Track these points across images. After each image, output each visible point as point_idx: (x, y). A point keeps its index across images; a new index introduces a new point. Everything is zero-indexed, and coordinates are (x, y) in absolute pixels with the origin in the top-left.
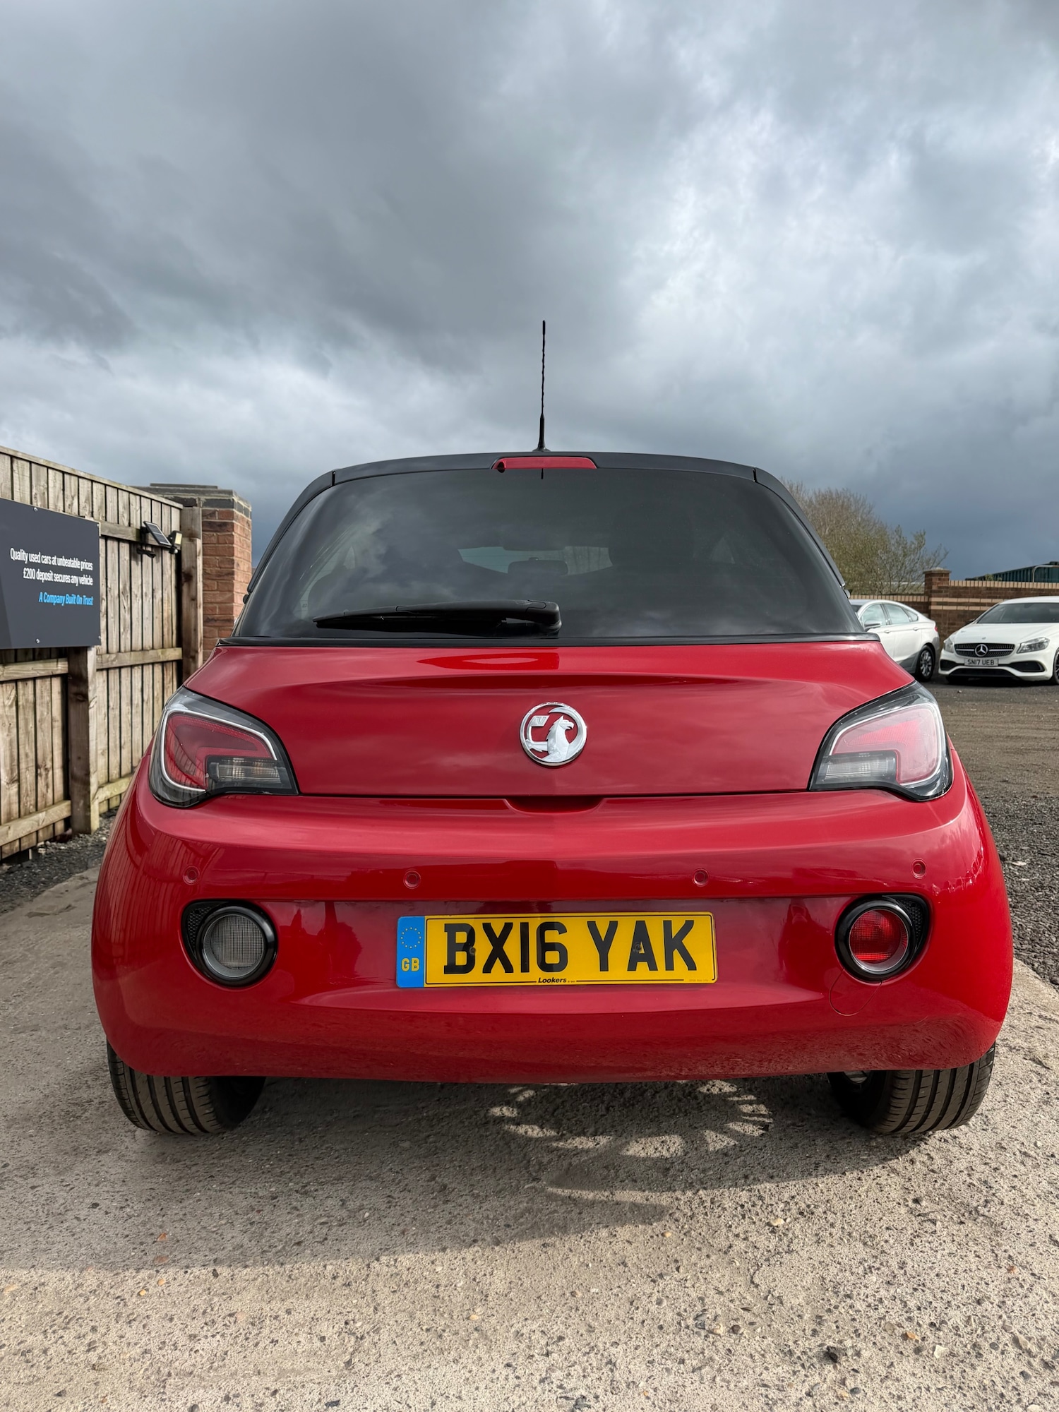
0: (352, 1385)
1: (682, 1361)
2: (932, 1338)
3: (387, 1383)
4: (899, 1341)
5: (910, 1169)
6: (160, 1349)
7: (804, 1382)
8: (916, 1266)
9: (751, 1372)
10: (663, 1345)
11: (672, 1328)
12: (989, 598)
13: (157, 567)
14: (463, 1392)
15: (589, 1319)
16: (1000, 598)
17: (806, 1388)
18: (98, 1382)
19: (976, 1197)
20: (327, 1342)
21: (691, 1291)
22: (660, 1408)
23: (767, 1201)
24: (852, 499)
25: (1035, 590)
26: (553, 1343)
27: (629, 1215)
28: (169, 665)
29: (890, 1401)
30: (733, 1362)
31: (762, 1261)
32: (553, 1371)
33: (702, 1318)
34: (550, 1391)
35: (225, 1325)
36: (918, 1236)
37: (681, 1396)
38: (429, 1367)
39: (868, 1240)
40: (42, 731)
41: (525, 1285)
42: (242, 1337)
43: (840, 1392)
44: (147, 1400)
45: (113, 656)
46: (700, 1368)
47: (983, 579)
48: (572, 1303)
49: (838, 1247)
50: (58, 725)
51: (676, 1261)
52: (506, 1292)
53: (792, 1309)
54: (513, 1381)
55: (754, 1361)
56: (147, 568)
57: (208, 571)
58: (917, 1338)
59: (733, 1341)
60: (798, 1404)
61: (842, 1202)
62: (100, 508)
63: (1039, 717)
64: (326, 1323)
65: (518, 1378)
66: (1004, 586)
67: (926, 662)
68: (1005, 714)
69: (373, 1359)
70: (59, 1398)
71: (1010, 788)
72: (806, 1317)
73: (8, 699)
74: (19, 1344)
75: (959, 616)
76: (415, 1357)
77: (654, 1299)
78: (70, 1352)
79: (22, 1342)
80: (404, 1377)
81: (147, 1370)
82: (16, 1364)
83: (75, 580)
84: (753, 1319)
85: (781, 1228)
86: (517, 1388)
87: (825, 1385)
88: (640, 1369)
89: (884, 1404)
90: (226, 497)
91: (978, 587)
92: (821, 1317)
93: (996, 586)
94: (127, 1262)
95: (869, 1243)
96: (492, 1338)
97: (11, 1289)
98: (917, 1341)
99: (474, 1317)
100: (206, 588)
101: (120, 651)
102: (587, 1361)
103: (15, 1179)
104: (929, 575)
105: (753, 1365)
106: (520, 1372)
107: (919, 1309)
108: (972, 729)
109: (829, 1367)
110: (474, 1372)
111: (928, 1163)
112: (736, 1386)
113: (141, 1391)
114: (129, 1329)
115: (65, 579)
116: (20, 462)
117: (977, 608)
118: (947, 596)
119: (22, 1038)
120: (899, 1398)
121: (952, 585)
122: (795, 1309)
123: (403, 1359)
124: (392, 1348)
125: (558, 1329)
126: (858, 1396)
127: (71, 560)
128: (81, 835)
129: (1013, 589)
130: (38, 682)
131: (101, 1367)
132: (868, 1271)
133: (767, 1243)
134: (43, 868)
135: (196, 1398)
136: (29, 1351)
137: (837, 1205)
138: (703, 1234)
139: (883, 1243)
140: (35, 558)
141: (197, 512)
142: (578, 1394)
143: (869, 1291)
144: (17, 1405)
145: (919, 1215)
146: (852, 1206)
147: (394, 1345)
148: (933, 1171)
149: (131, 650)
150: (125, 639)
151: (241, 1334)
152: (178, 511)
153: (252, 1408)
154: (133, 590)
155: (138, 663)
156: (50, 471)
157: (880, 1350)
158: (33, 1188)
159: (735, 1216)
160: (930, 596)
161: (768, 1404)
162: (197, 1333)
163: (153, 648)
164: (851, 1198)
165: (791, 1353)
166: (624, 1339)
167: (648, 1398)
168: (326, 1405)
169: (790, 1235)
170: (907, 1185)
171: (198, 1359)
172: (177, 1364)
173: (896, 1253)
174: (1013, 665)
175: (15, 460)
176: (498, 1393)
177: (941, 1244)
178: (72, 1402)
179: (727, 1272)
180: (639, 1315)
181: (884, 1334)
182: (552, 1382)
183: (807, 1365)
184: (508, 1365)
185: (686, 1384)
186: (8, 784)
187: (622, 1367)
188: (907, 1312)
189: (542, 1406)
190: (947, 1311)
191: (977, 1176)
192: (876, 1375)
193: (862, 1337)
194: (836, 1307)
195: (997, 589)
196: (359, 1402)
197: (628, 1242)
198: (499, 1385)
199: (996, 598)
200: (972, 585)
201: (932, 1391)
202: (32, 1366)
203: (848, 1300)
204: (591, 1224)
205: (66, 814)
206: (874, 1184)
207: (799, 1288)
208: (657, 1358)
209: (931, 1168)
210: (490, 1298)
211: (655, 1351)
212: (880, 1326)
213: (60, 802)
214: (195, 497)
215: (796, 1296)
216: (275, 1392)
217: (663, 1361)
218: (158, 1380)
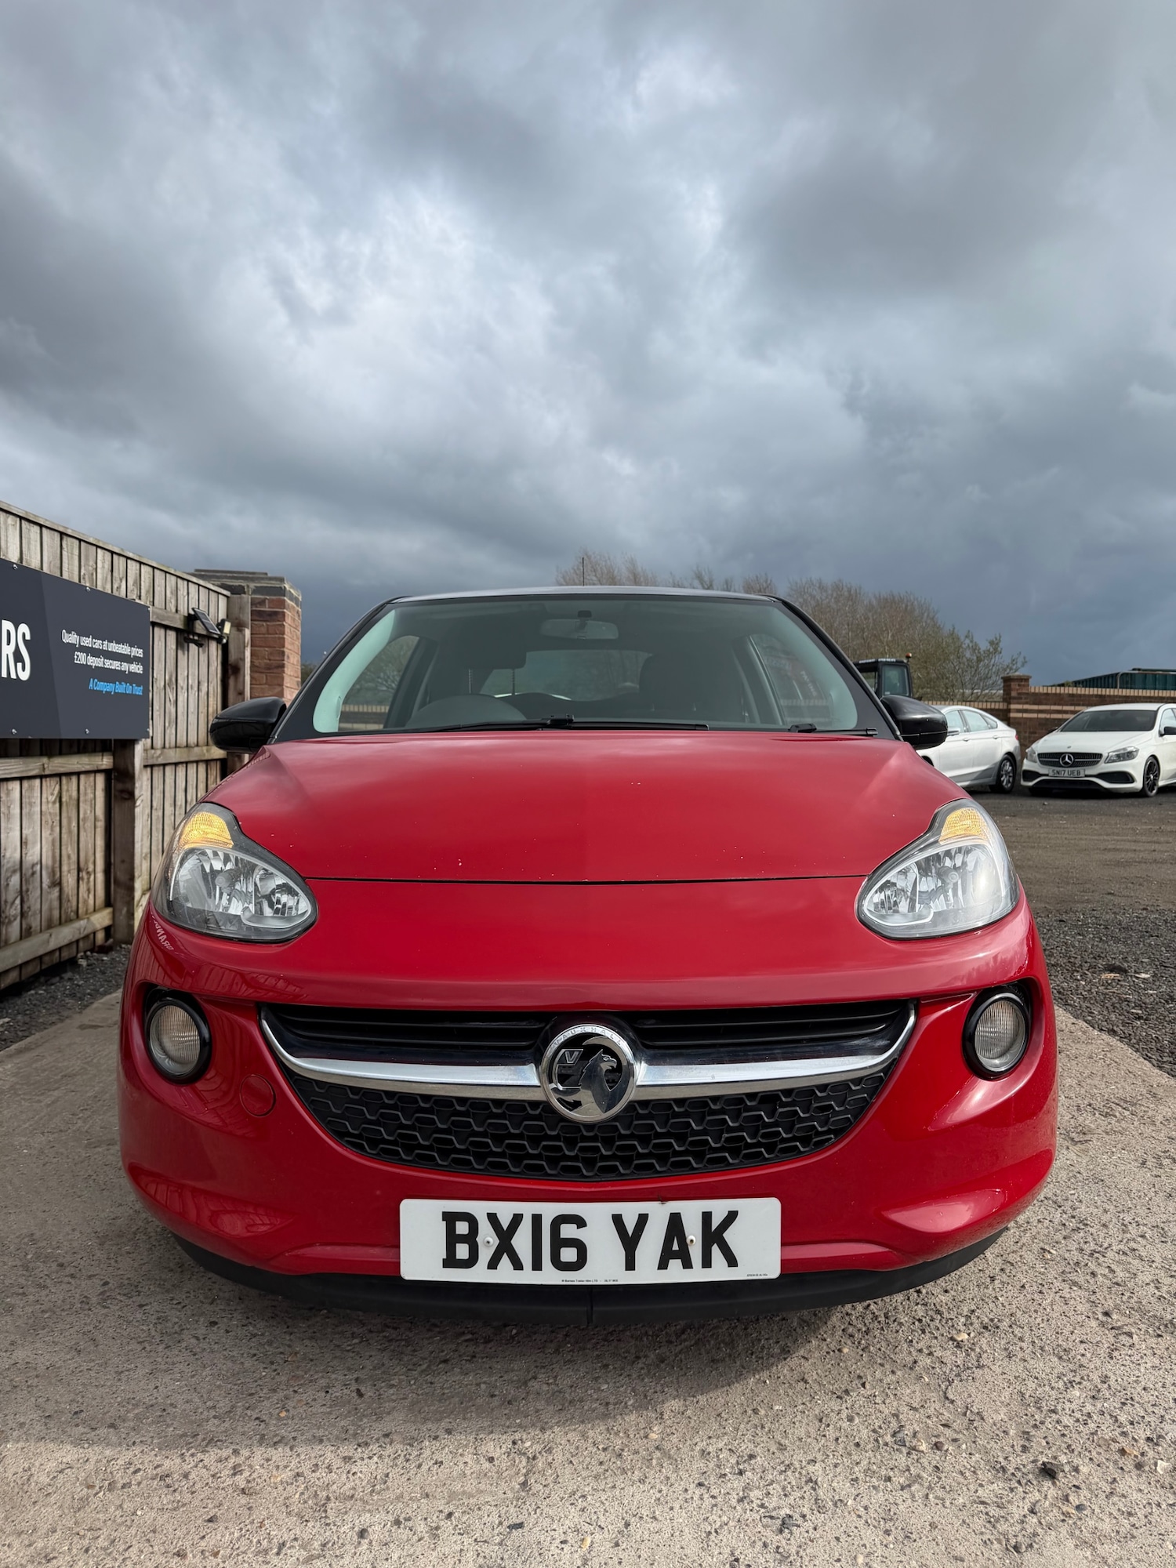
0: (534, 1507)
1: (889, 1479)
2: (1151, 1454)
3: (572, 1504)
4: (1117, 1456)
5: (1092, 1281)
6: (313, 1471)
7: (1024, 1498)
8: (1120, 1380)
9: (965, 1489)
10: (864, 1463)
11: (870, 1446)
12: (1071, 705)
13: (203, 658)
14: (657, 1513)
15: (778, 1437)
16: (1083, 705)
17: (1027, 1506)
18: (251, 1507)
19: (1169, 1310)
20: (496, 1462)
21: (882, 1407)
22: (874, 1526)
23: (946, 1315)
24: (916, 603)
25: (1120, 697)
26: (745, 1462)
27: (799, 1331)
28: (213, 764)
29: (1120, 1518)
30: (943, 1479)
31: (953, 1376)
32: (751, 1490)
33: (900, 1435)
34: (751, 1510)
35: (381, 1446)
36: (1116, 1349)
37: (895, 1514)
38: (614, 1487)
39: (1064, 1353)
40: (85, 831)
41: (701, 1402)
42: (402, 1458)
43: (1065, 1508)
44: (310, 1524)
45: (159, 752)
46: (909, 1486)
47: (1062, 685)
48: (756, 1421)
49: (1032, 1362)
50: (101, 824)
51: (860, 1377)
52: (682, 1409)
53: (995, 1425)
54: (708, 1501)
55: (966, 1478)
56: (194, 658)
57: (257, 663)
58: (1135, 1453)
59: (938, 1458)
60: (1023, 1522)
61: (1027, 1316)
62: (148, 592)
63: (1133, 829)
64: (492, 1443)
65: (713, 1497)
66: (1087, 693)
67: (1007, 773)
68: (1097, 827)
69: (550, 1479)
70: (210, 1524)
71: (1117, 900)
72: (1012, 1432)
73: (52, 794)
74: (155, 1468)
75: (1040, 724)
76: (597, 1477)
77: (844, 1415)
78: (213, 1476)
79: (158, 1466)
80: (589, 1498)
81: (302, 1494)
82: (156, 1489)
83: (125, 667)
84: (955, 1436)
85: (966, 1342)
86: (715, 1508)
87: (1047, 1502)
88: (844, 1488)
89: (1114, 1521)
90: (277, 584)
91: (1060, 694)
92: (1028, 1433)
93: (1079, 692)
94: (259, 1382)
95: (1065, 1357)
96: (676, 1457)
97: (136, 1411)
98: (1136, 1456)
99: (653, 1436)
100: (254, 682)
101: (164, 747)
102: (785, 1480)
103: (118, 1297)
104: (1007, 681)
105: (966, 1482)
106: (714, 1492)
107: (1132, 1423)
108: (1066, 842)
109: (1047, 1484)
110: (664, 1492)
111: (1111, 1276)
112: (951, 1503)
113: (300, 1515)
114: (275, 1451)
115: (115, 665)
116: (70, 539)
117: (1059, 716)
118: (1026, 703)
119: (98, 1153)
120: (1130, 1514)
121: (1033, 691)
122: (999, 1425)
123: (584, 1479)
124: (569, 1469)
125: (746, 1447)
126: (1085, 1512)
127: (121, 646)
128: (123, 946)
129: (1097, 696)
130: (82, 777)
131: (252, 1491)
132: (1069, 1385)
133: (953, 1358)
134: (86, 980)
135: (363, 1522)
136: (168, 1476)
137: (1024, 1319)
138: (883, 1349)
139: (1079, 1357)
140: (87, 642)
141: (245, 600)
142: (784, 1512)
143: (1074, 1406)
144: (165, 1532)
145: (1112, 1328)
146: (1039, 1320)
147: (571, 1465)
148: (1117, 1284)
149: (176, 747)
150: (171, 734)
151: (399, 1455)
152: (225, 599)
153: (427, 1532)
154: (179, 681)
155: (183, 760)
156: (99, 550)
157: (1099, 1465)
158: (141, 1306)
159: (913, 1331)
160: (1009, 703)
161: (990, 1522)
162: (351, 1454)
163: (197, 745)
164: (1036, 1311)
165: (1004, 1469)
166: (820, 1457)
167: (859, 1516)
168: (509, 1527)
169: (978, 1350)
170: (1093, 1298)
171: (358, 1482)
172: (335, 1487)
173: (1096, 1367)
174: (1101, 776)
175: (65, 537)
176: (694, 1513)
177: (1142, 1357)
178: (226, 1528)
179: (917, 1388)
180: (831, 1433)
181: (1098, 1449)
182: (752, 1502)
183: (1024, 1481)
184: (700, 1485)
185: (897, 1502)
186: (49, 887)
187: (825, 1486)
188: (1119, 1427)
189: (747, 1525)
190: (1162, 1425)
191: (1165, 1288)
192: (1100, 1491)
193: (1076, 1453)
194: (1042, 1423)
195: (1080, 695)
196: (545, 1524)
197: (804, 1357)
198: (694, 1505)
199: (1079, 705)
200: (1054, 692)
201: (1164, 1506)
202: (175, 1491)
203: (1054, 1415)
204: (760, 1340)
205: (107, 922)
206: (1057, 1298)
207: (997, 1403)
208: (861, 1476)
209: (1114, 1281)
210: (666, 1417)
211: (856, 1469)
212: (1093, 1441)
213: (101, 909)
214: (244, 584)
215: (997, 1412)
216: (450, 1515)
217: (868, 1479)
218: (316, 1504)
